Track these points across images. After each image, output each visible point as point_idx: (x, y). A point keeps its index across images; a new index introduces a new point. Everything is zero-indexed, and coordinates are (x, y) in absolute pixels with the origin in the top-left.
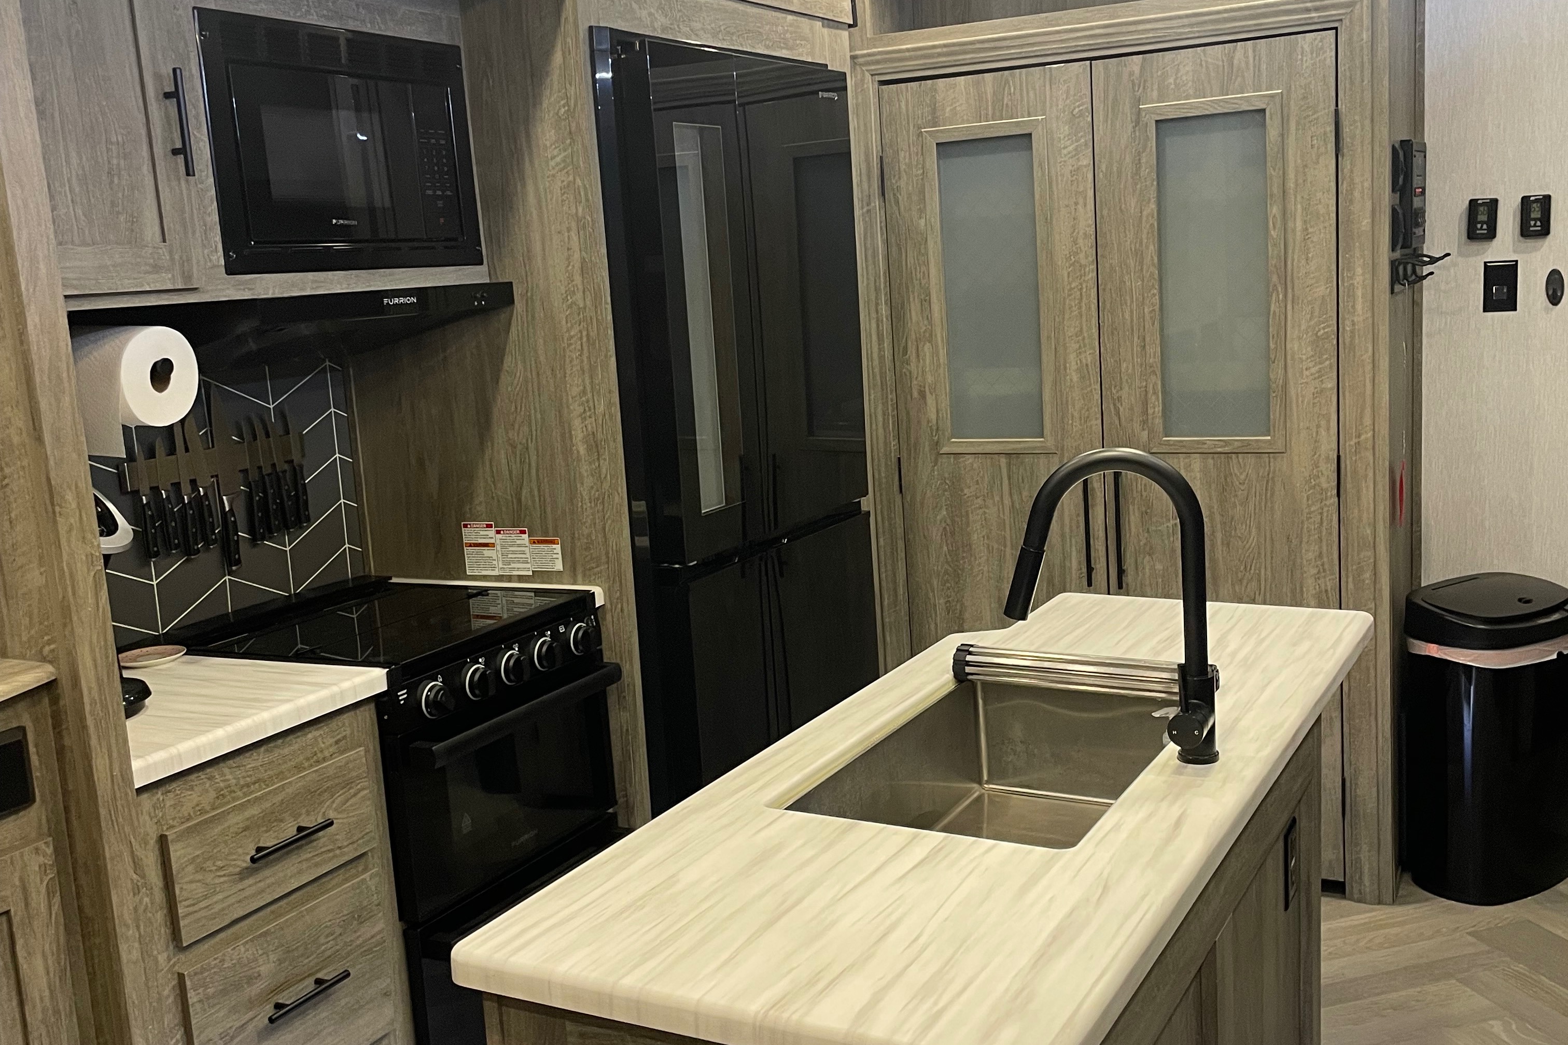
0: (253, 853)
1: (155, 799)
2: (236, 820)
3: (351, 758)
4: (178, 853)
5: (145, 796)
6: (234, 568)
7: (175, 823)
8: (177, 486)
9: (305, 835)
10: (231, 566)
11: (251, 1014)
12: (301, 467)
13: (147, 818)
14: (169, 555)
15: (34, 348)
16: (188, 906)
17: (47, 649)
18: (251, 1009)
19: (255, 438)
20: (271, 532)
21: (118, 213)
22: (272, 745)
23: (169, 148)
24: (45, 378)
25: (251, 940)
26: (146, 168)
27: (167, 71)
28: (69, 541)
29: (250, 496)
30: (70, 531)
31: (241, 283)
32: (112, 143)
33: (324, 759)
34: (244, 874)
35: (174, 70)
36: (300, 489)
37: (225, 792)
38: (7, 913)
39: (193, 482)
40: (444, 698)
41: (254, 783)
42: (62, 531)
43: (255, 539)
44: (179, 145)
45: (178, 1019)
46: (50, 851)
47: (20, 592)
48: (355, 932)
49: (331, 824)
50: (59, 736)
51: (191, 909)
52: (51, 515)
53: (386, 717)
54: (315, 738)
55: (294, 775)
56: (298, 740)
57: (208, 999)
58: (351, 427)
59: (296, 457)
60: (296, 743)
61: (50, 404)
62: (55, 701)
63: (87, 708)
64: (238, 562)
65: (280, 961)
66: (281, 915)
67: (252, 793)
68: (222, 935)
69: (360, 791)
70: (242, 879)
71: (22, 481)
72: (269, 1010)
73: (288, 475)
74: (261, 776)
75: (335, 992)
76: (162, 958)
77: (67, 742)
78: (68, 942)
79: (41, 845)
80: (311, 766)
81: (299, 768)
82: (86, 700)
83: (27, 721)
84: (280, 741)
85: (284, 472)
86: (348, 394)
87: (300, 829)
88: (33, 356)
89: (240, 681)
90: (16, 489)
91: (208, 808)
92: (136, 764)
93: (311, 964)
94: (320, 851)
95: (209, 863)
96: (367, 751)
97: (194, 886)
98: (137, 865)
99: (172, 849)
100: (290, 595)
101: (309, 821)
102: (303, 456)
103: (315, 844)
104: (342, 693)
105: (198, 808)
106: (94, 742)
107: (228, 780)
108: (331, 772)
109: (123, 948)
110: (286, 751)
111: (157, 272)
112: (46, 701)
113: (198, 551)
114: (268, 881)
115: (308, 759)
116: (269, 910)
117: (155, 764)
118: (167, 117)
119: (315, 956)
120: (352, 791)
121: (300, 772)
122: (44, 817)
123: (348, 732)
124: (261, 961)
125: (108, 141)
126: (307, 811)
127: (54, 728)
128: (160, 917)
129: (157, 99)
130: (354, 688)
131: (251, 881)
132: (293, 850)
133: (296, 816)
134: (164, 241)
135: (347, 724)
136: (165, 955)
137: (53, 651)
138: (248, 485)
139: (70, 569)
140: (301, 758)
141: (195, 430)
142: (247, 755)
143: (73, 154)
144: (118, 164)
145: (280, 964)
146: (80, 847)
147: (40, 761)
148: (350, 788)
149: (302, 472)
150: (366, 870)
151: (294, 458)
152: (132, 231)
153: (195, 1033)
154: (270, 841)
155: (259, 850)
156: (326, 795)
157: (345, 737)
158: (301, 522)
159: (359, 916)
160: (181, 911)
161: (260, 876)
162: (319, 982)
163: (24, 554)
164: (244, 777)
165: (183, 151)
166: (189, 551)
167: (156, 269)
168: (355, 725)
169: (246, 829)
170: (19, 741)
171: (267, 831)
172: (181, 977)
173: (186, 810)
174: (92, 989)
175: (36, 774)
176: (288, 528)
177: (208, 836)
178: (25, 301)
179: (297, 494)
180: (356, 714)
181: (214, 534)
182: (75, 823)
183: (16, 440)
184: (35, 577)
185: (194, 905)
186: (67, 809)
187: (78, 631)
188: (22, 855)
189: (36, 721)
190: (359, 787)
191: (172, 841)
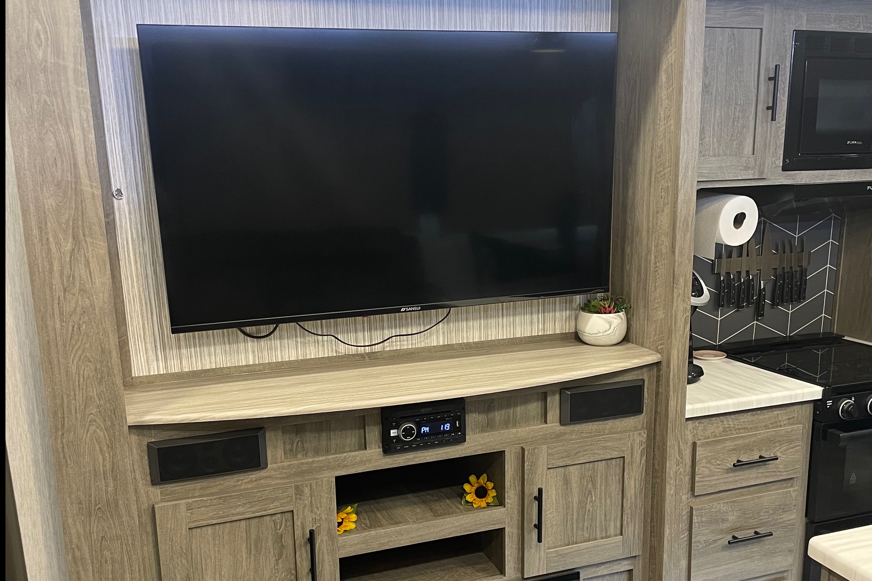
0: (736, 462)
1: (694, 425)
2: (729, 444)
3: (795, 429)
4: (700, 452)
5: (690, 422)
6: (759, 318)
7: (701, 438)
8: (739, 273)
9: (763, 461)
10: (758, 317)
11: (720, 536)
12: (806, 270)
13: (689, 433)
14: (728, 306)
15: (679, 211)
16: (700, 478)
17: (659, 347)
18: (721, 534)
19: (784, 252)
20: (782, 302)
21: (734, 140)
22: (755, 413)
23: (766, 106)
24: (681, 225)
25: (727, 503)
26: (752, 117)
27: (772, 66)
28: (677, 301)
29: (775, 282)
30: (678, 296)
31: (789, 175)
32: (737, 105)
33: (781, 426)
34: (729, 471)
35: (776, 66)
36: (803, 281)
37: (728, 429)
38: (624, 457)
39: (748, 272)
40: (852, 410)
41: (743, 429)
42: (675, 296)
43: (774, 304)
44: (771, 105)
45: (687, 527)
46: (645, 436)
47: (654, 319)
48: (780, 515)
49: (777, 459)
50: (658, 386)
51: (701, 479)
52: (672, 287)
53: (818, 412)
54: (778, 415)
55: (763, 430)
56: (769, 413)
57: (702, 522)
58: (840, 250)
59: (804, 264)
60: (767, 415)
61: (681, 237)
62: (659, 371)
63: (671, 377)
64: (762, 315)
65: (739, 517)
66: (744, 495)
67: (740, 433)
68: (714, 496)
69: (796, 446)
70: (728, 473)
71: (663, 270)
72: (730, 538)
73: (798, 273)
74: (746, 426)
75: (764, 541)
76: (684, 497)
77: (660, 390)
78: (646, 477)
79: (642, 432)
80: (772, 428)
81: (767, 427)
82: (671, 374)
83: (646, 377)
84: (759, 412)
85: (796, 271)
86: (842, 232)
87: (761, 457)
88: (678, 214)
89: (747, 377)
90: (660, 273)
91: (718, 435)
92: (688, 407)
93: (754, 523)
94: (769, 470)
95: (713, 461)
96: (804, 427)
97: (704, 469)
98: (680, 451)
99: (697, 449)
100: (787, 336)
101: (767, 455)
102: (809, 264)
103: (767, 466)
104: (796, 395)
105: (713, 434)
106: (671, 393)
107: (730, 424)
108: (783, 433)
109: (668, 487)
110: (761, 417)
111: (746, 170)
112: (655, 370)
113: (743, 307)
114: (741, 477)
115: (772, 424)
116: (738, 491)
117: (697, 409)
118: (768, 90)
119: (757, 520)
120: (792, 445)
121: (766, 429)
122: (645, 421)
123: (796, 415)
124: (730, 514)
125: (736, 104)
126: (766, 449)
127: (656, 383)
128: (687, 479)
129: (765, 80)
130: (803, 394)
131: (731, 475)
132: (754, 466)
133: (760, 450)
134: (753, 154)
135: (796, 411)
136: (686, 496)
137: (662, 348)
138: (776, 277)
139: (676, 314)
140: (769, 422)
141: (754, 246)
142: (742, 414)
143: (718, 111)
144: (739, 115)
145: (739, 518)
146: (658, 438)
147: (648, 396)
148: (791, 444)
149: (806, 272)
150: (792, 486)
151: (803, 265)
152: (739, 149)
153: (693, 536)
154: (744, 459)
155: (738, 461)
156: (777, 444)
157: (794, 417)
158: (800, 299)
159: (784, 508)
160: (697, 479)
161: (737, 474)
162: (756, 533)
163: (658, 302)
164: (738, 425)
165: (772, 108)
166: (739, 306)
167: (747, 168)
168: (800, 412)
169: (734, 450)
170: (640, 386)
171: (744, 454)
172: (692, 508)
173: (708, 433)
174: (652, 501)
175: (645, 401)
176: (792, 301)
177: (715, 448)
178: (679, 188)
179: (801, 284)
180: (802, 407)
181: (753, 299)
182: (658, 427)
183: (664, 251)
184: (660, 314)
185: (703, 478)
186: (655, 420)
187: (674, 342)
188: (633, 435)
189: (650, 378)
190: (796, 444)
191: (699, 446)
